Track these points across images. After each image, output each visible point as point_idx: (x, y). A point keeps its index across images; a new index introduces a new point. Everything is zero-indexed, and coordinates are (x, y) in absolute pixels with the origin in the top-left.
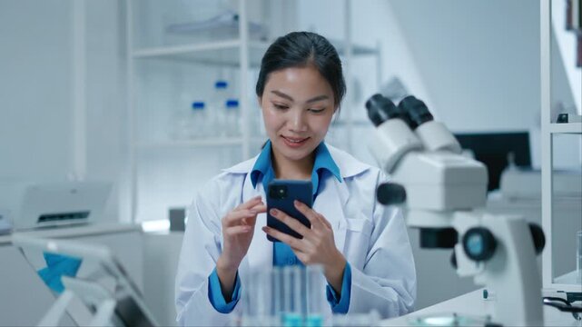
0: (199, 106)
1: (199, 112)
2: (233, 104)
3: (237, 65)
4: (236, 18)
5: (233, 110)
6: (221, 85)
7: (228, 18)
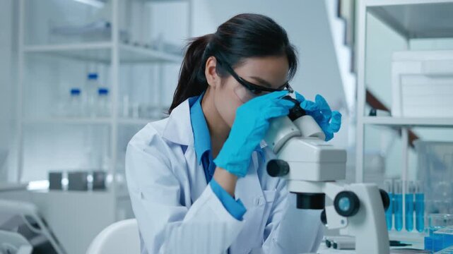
0: (75, 92)
1: (75, 97)
2: (103, 92)
3: (107, 62)
4: (108, 25)
5: (103, 96)
6: (93, 77)
7: (101, 25)
